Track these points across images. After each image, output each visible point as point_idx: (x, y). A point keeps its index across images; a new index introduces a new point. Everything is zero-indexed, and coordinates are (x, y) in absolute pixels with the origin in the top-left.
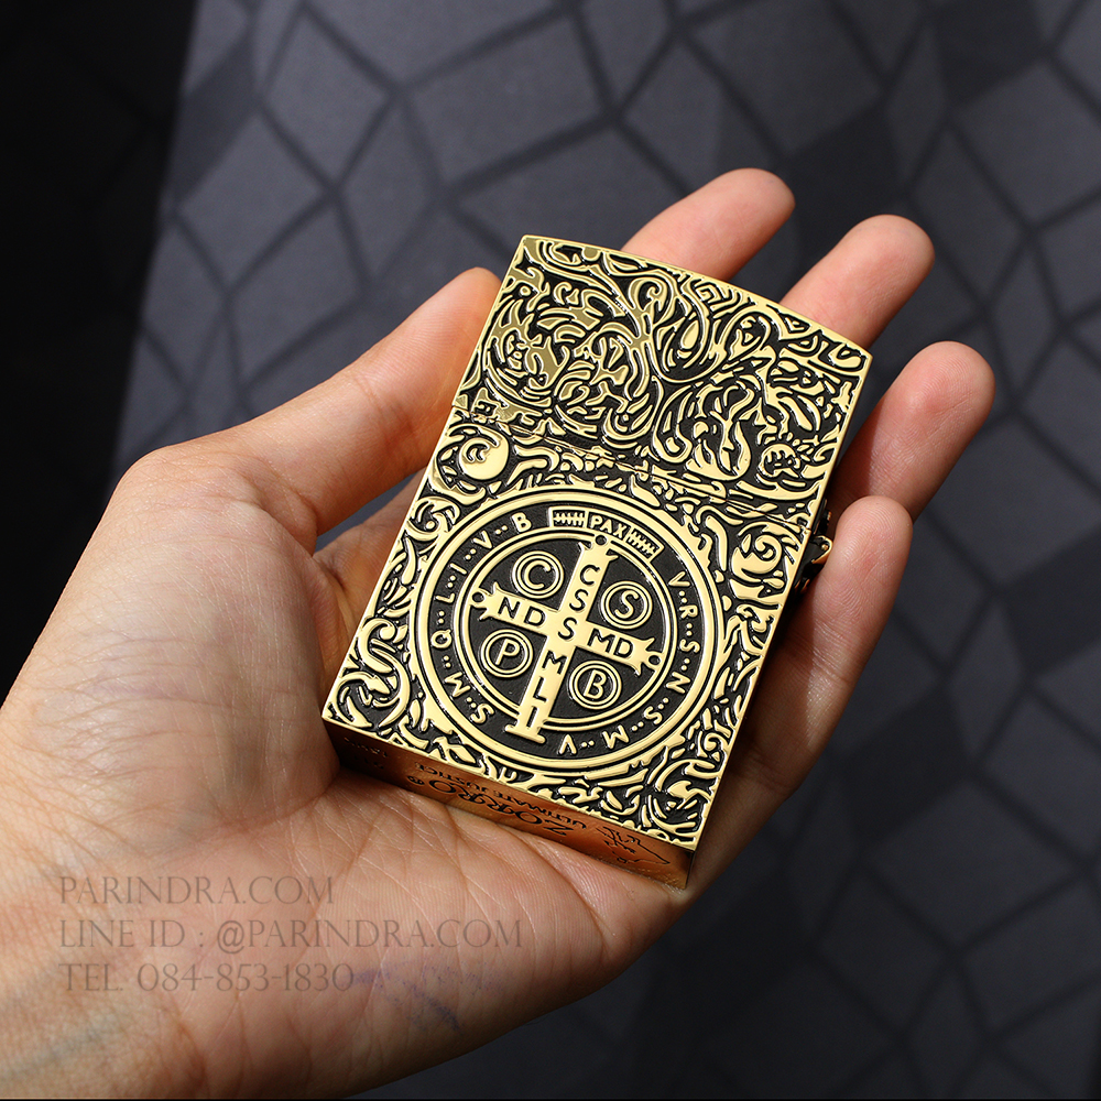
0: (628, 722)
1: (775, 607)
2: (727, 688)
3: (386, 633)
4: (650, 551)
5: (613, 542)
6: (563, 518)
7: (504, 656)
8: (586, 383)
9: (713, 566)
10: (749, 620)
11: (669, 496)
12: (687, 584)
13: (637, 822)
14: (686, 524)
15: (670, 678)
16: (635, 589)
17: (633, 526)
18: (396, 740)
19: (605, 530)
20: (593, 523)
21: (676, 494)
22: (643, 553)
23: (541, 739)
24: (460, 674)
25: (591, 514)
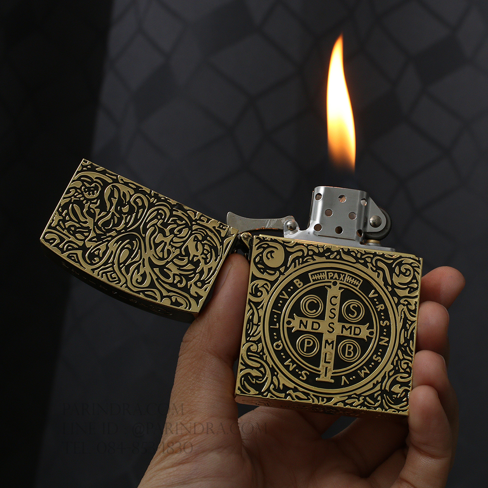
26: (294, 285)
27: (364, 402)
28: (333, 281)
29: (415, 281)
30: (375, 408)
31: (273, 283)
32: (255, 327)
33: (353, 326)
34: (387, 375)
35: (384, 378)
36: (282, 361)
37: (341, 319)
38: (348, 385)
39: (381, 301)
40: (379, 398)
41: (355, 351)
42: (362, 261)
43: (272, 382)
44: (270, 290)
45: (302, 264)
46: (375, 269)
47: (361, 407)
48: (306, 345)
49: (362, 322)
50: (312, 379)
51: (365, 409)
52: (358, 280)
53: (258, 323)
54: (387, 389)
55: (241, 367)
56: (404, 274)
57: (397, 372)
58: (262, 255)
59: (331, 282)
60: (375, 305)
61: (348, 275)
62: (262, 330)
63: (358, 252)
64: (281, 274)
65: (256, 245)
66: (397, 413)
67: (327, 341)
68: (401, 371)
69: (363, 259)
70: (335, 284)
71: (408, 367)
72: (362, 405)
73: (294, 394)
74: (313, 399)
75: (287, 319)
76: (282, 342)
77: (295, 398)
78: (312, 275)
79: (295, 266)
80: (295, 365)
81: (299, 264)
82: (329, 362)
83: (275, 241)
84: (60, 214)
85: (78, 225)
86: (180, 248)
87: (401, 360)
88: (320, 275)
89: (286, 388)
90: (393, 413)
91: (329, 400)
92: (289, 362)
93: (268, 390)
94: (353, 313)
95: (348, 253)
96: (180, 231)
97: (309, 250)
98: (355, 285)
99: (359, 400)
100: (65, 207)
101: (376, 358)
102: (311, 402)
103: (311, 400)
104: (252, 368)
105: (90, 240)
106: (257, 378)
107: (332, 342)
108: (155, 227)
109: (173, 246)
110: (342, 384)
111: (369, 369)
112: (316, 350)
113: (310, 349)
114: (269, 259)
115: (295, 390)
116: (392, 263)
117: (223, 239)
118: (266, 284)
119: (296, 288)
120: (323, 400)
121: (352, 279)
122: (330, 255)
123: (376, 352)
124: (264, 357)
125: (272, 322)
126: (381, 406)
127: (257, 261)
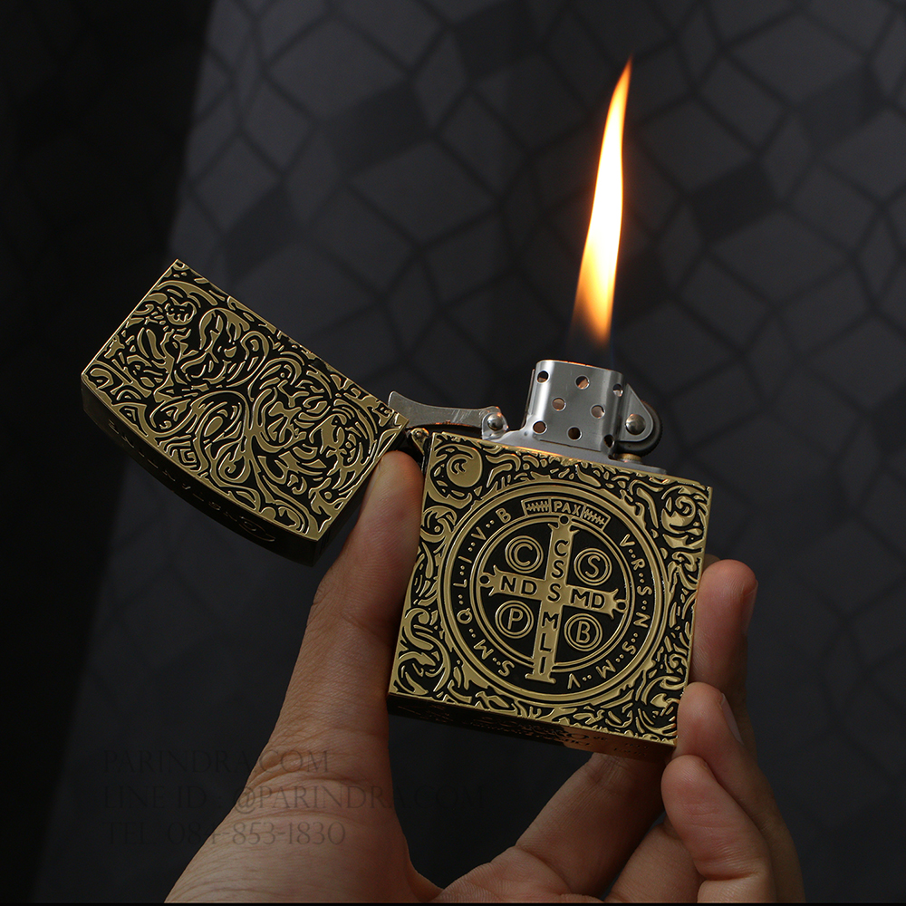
0: (612, 657)
1: (699, 550)
2: (678, 618)
3: (424, 619)
4: (602, 522)
5: (573, 520)
6: (533, 508)
7: (513, 622)
9: (649, 526)
10: (683, 563)
11: (606, 477)
12: (633, 543)
13: (635, 730)
14: (623, 497)
15: (636, 618)
16: (597, 554)
17: (585, 505)
18: (449, 700)
19: (566, 512)
20: (556, 508)
21: (612, 475)
22: (596, 524)
23: (552, 681)
24: (483, 641)
25: (553, 501)
26: (496, 518)
27: (603, 720)
28: (560, 515)
29: (697, 524)
30: (623, 730)
32: (427, 583)
33: (592, 592)
34: (644, 677)
35: (639, 681)
36: (470, 643)
37: (572, 580)
38: (579, 690)
39: (640, 553)
40: (630, 714)
41: (593, 632)
42: (612, 486)
43: (451, 677)
44: (456, 523)
45: (510, 484)
46: (631, 500)
47: (598, 728)
48: (511, 619)
49: (607, 587)
50: (518, 675)
51: (605, 730)
52: (603, 516)
53: (433, 576)
54: (644, 699)
55: (400, 647)
56: (681, 512)
57: (662, 673)
58: (446, 466)
59: (557, 517)
60: (630, 560)
61: (587, 508)
62: (439, 590)
63: (606, 470)
64: (475, 498)
65: (436, 448)
66: (658, 740)
67: (546, 615)
68: (670, 671)
69: (612, 483)
70: (564, 520)
71: (680, 665)
72: (601, 723)
73: (487, 699)
74: (519, 710)
75: (481, 573)
76: (471, 611)
77: (489, 706)
78: (526, 504)
79: (499, 487)
80: (492, 651)
81: (506, 483)
82: (549, 650)
83: (469, 444)
84: (123, 340)
85: (147, 364)
86: (309, 430)
87: (669, 654)
88: (539, 504)
89: (474, 688)
90: (653, 740)
91: (546, 711)
92: (482, 645)
93: (444, 689)
95: (589, 470)
96: (313, 404)
97: (523, 462)
98: (597, 525)
99: (596, 716)
100: (133, 330)
101: (627, 647)
102: (516, 714)
103: (516, 710)
104: (420, 651)
105: (163, 391)
106: (427, 668)
107: (556, 616)
108: (273, 390)
109: (296, 426)
110: (569, 687)
111: (614, 664)
112: (528, 627)
113: (518, 626)
114: (456, 472)
115: (490, 692)
116: (662, 492)
117: (381, 430)
118: (450, 513)
119: (500, 524)
120: (535, 712)
122: (558, 472)
123: (627, 638)
124: (441, 633)
125: (456, 577)
126: (633, 727)
127: (435, 474)
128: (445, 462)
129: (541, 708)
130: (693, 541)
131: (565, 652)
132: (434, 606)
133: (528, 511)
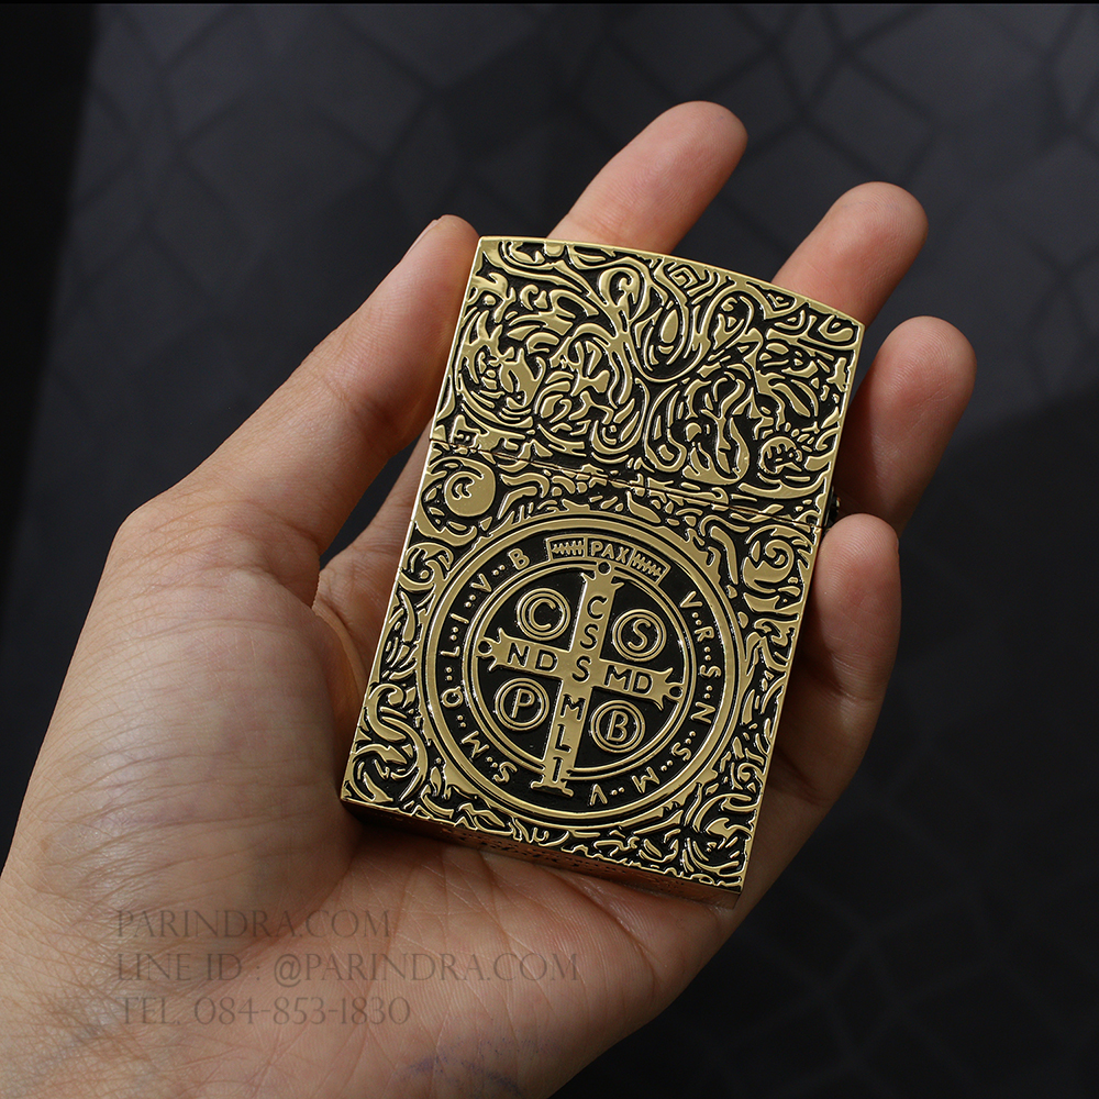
0: (655, 763)
2: (754, 711)
3: (394, 698)
4: (653, 570)
5: (617, 569)
6: (561, 549)
7: (520, 707)
8: (566, 395)
9: (724, 581)
10: (768, 635)
11: (668, 509)
12: (700, 604)
13: (679, 868)
14: (691, 538)
15: (694, 709)
16: (647, 617)
17: (636, 548)
18: (420, 813)
20: (594, 550)
21: (676, 507)
22: (648, 575)
23: (571, 793)
24: (476, 733)
25: (590, 540)
26: (508, 562)
27: (636, 850)
28: (599, 561)
29: (796, 580)
30: (663, 866)
31: (458, 552)
32: (404, 649)
33: (635, 670)
34: (700, 793)
35: (691, 798)
36: (458, 734)
37: (608, 652)
39: (708, 619)
40: (675, 844)
41: (631, 728)
42: (676, 523)
43: (427, 781)
44: (451, 567)
45: (532, 515)
46: (702, 543)
47: (628, 861)
48: (517, 703)
49: (657, 664)
50: (520, 782)
51: (638, 865)
52: (659, 565)
53: (413, 640)
54: (697, 823)
55: (359, 735)
56: (770, 561)
57: (725, 788)
58: (443, 488)
59: (595, 563)
60: (692, 627)
61: (638, 552)
62: (420, 657)
63: (669, 500)
64: (480, 532)
65: (431, 463)
66: (712, 883)
67: (567, 699)
68: (734, 784)
69: (676, 518)
70: (604, 568)
71: (753, 778)
72: (633, 855)
73: (474, 814)
74: (518, 830)
75: (481, 639)
76: (462, 691)
77: (477, 823)
78: (552, 543)
79: (516, 520)
81: (525, 514)
82: (566, 748)
83: (479, 457)
87: (738, 762)
88: (570, 544)
89: (458, 798)
91: (556, 834)
92: (473, 738)
93: (414, 796)
94: (637, 641)
95: (645, 500)
97: (552, 485)
98: (650, 576)
99: (626, 845)
101: (678, 749)
102: (513, 836)
103: (513, 831)
106: (393, 765)
107: (580, 703)
111: (658, 773)
112: (540, 716)
113: (527, 713)
114: (457, 496)
115: (479, 804)
116: (747, 534)
118: (442, 553)
119: (511, 570)
120: (540, 835)
121: (646, 561)
122: (601, 501)
123: (680, 737)
124: (417, 720)
125: (444, 643)
126: (677, 863)
127: (427, 498)
128: (442, 481)
129: (551, 830)
130: (786, 604)
131: (589, 752)
132: (410, 681)
133: (554, 554)
